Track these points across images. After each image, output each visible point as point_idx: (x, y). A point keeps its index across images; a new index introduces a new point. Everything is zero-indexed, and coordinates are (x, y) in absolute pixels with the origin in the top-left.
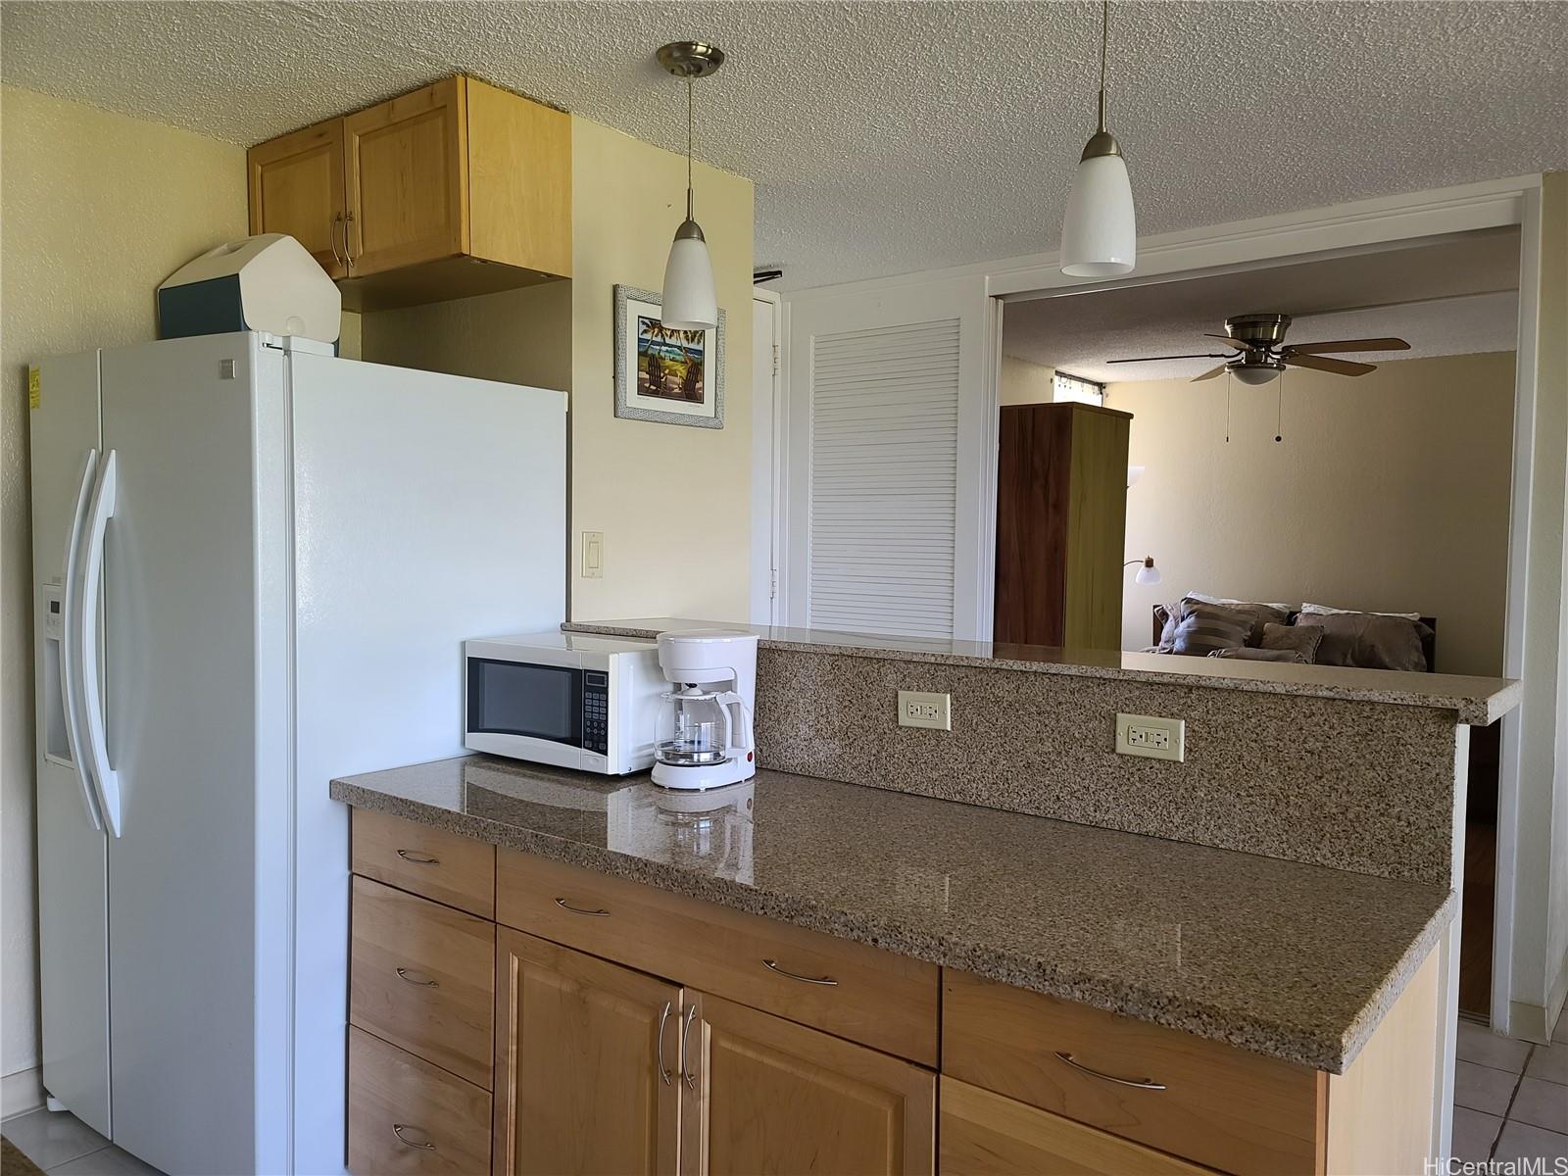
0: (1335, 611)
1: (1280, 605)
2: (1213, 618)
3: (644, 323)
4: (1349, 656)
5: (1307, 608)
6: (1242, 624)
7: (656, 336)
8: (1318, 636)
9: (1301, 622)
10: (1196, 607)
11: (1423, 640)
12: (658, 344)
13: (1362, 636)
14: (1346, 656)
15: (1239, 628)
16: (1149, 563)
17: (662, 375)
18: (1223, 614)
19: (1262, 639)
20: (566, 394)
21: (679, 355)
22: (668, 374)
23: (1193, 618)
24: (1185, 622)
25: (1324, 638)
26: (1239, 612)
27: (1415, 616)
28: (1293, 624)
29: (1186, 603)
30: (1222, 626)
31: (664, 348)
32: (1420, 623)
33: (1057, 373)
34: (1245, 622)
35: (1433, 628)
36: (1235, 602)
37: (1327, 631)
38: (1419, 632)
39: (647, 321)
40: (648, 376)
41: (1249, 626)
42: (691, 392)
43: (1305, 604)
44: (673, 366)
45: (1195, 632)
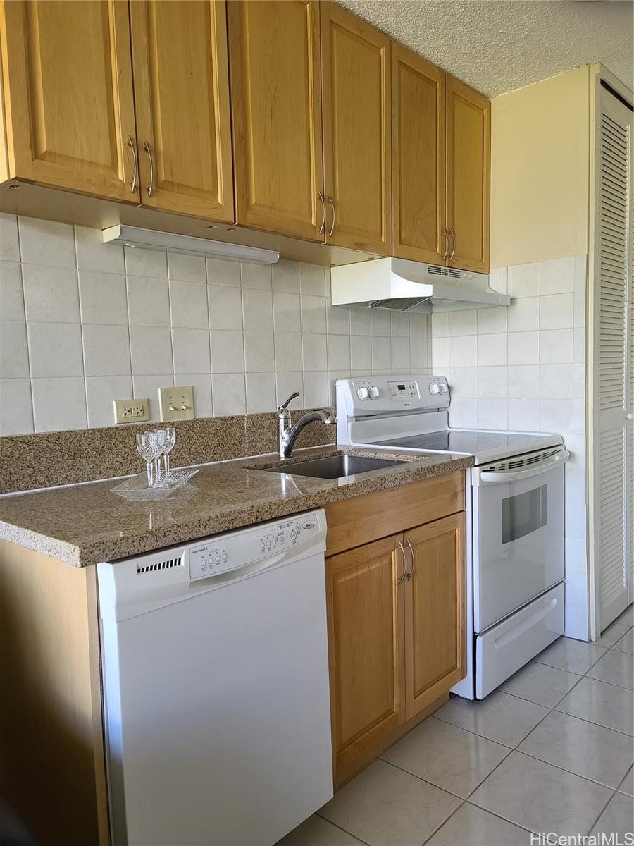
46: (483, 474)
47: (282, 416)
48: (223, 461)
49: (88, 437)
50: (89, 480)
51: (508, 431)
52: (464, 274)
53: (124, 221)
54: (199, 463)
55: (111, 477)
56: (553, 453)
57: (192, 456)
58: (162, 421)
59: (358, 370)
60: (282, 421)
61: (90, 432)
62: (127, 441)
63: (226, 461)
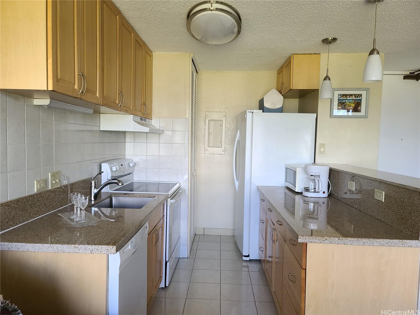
3: (340, 95)
7: (344, 98)
12: (345, 100)
17: (346, 107)
20: (316, 114)
21: (352, 101)
22: (348, 106)
31: (346, 100)
39: (341, 95)
40: (341, 108)
42: (356, 109)
44: (350, 104)
46: (171, 201)
47: (93, 182)
48: (69, 205)
49: (27, 200)
50: (27, 221)
51: (159, 181)
52: (147, 120)
53: (51, 98)
54: (62, 207)
55: (34, 218)
56: (179, 190)
57: (60, 204)
58: (50, 188)
59: (106, 158)
60: (93, 184)
61: (28, 197)
62: (40, 200)
63: (70, 204)
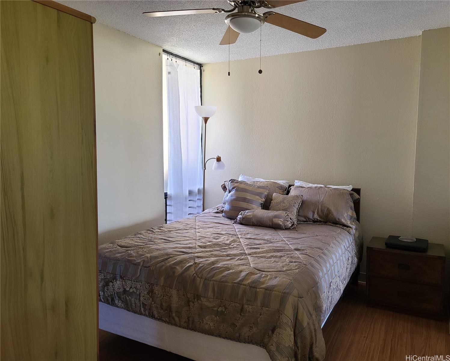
0: (311, 185)
1: (284, 182)
2: (243, 191)
4: (316, 213)
5: (297, 183)
6: (259, 194)
8: (300, 201)
9: (293, 192)
10: (236, 185)
11: (354, 203)
13: (323, 201)
14: (314, 213)
15: (258, 197)
16: (219, 159)
18: (250, 188)
19: (270, 203)
23: (234, 192)
24: (230, 193)
25: (303, 202)
26: (259, 187)
27: (349, 188)
28: (288, 193)
29: (231, 183)
30: (249, 196)
32: (352, 192)
33: (164, 51)
34: (261, 193)
35: (359, 194)
36: (262, 180)
37: (305, 198)
38: (352, 198)
41: (263, 196)
43: (296, 181)
45: (234, 200)
